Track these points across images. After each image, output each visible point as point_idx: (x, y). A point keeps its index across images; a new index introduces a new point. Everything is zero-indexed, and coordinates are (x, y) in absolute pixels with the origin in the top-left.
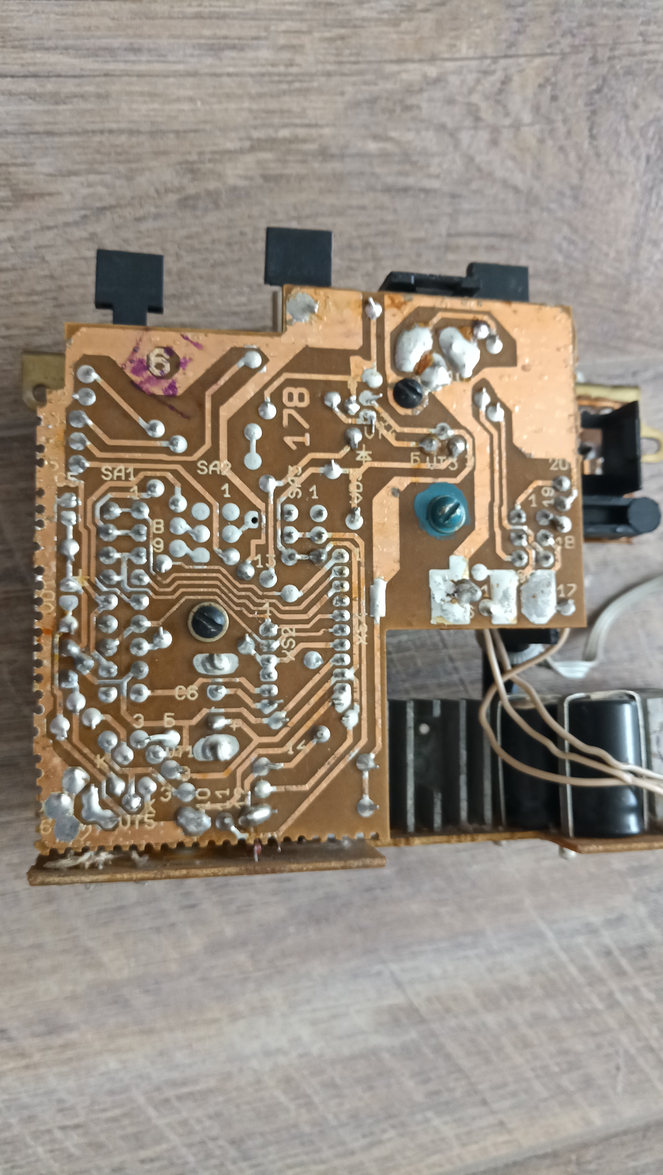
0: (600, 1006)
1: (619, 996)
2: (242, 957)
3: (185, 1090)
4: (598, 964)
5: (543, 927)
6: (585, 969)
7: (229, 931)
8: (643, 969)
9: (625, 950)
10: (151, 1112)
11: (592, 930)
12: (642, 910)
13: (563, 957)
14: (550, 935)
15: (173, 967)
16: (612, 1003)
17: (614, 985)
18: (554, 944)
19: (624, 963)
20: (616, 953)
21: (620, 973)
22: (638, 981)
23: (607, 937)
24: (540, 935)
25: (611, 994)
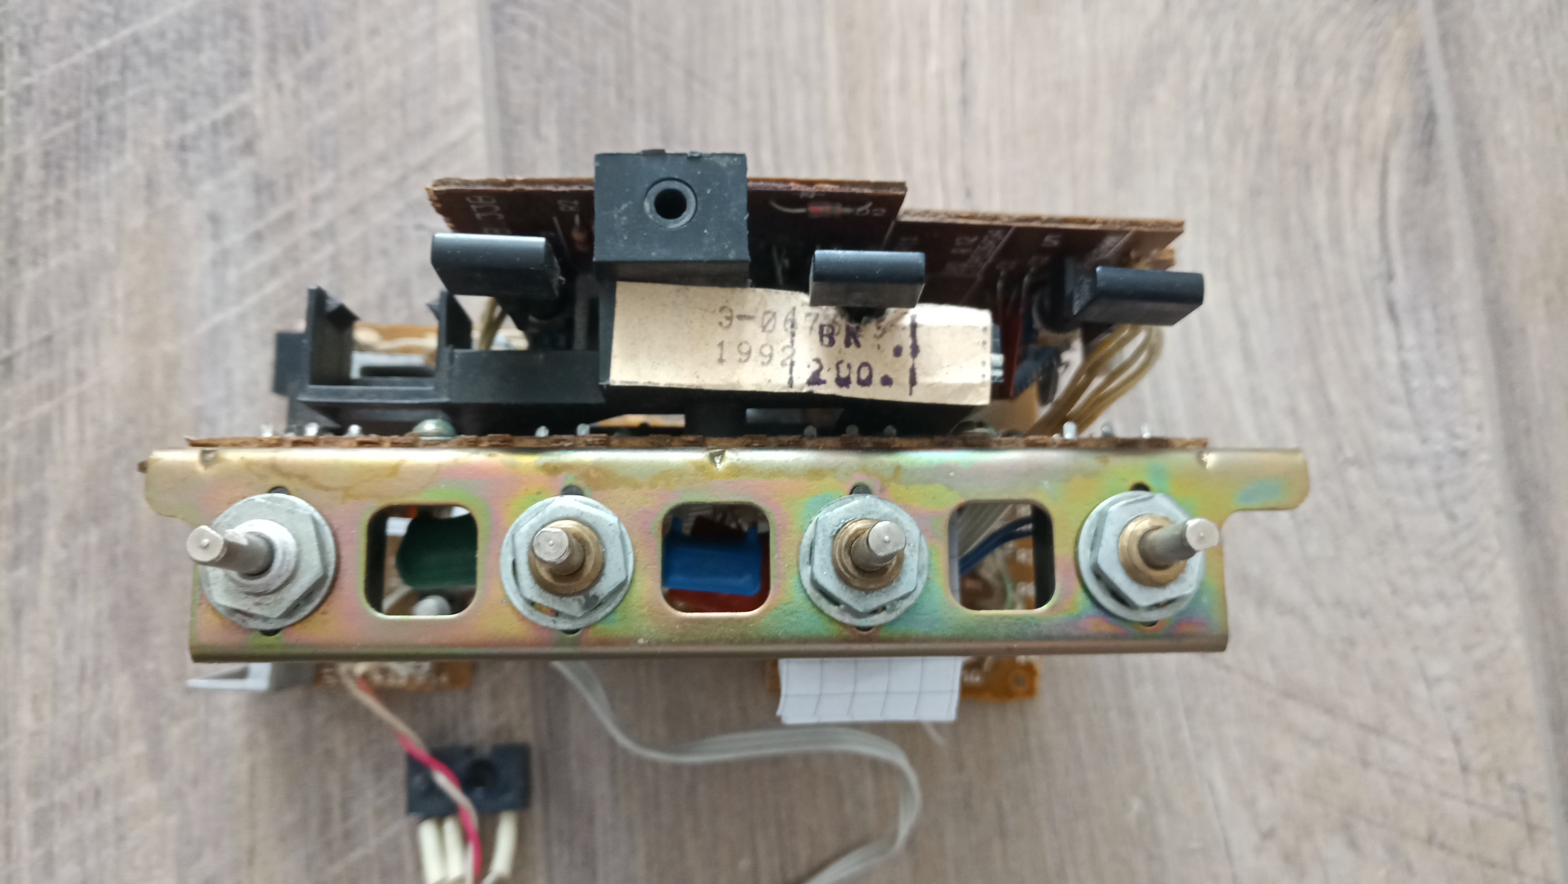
0: (328, 249)
1: (319, 224)
2: (175, 732)
3: (337, 812)
4: (272, 251)
5: (204, 327)
6: (274, 270)
7: (139, 748)
8: (289, 189)
9: (259, 211)
10: (357, 854)
11: (222, 260)
12: (208, 187)
13: (252, 299)
14: (218, 318)
15: (173, 821)
16: (329, 232)
17: (302, 230)
18: (231, 312)
19: (275, 213)
20: (260, 225)
21: (289, 218)
22: (304, 195)
23: (234, 238)
24: (216, 331)
25: (316, 234)
